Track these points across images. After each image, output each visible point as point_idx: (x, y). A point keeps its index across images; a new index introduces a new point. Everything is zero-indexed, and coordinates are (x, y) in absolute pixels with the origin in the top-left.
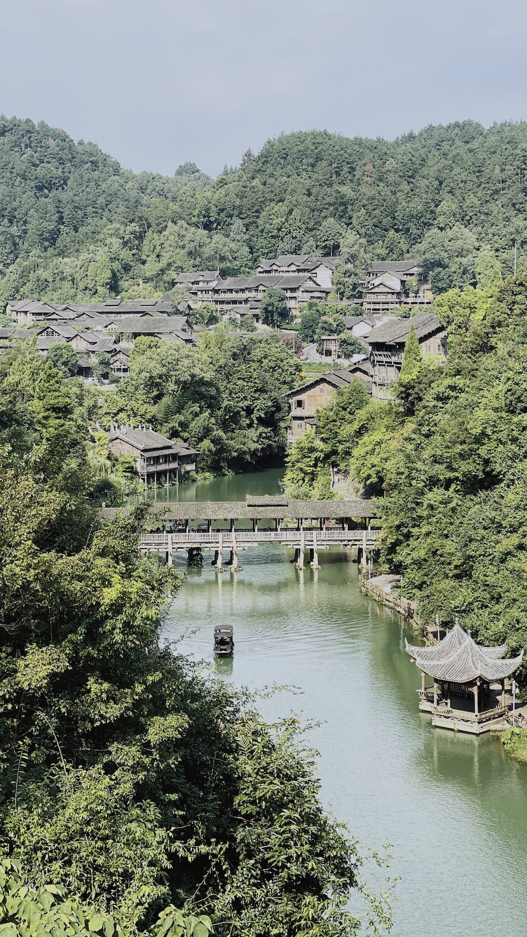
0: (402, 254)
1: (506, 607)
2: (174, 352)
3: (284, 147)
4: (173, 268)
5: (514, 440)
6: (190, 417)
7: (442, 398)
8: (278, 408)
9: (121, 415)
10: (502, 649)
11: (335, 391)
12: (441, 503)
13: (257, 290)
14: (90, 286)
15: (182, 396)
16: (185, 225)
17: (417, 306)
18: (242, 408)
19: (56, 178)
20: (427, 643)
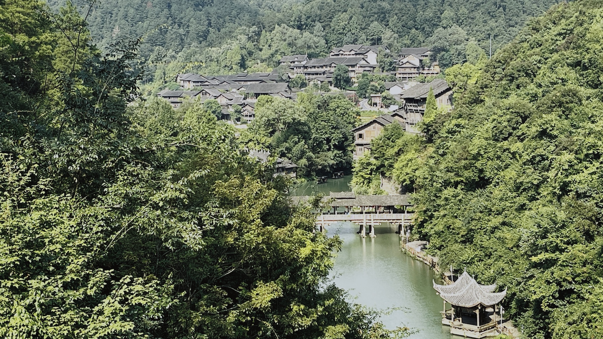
0: (420, 44)
1: (495, 261)
2: (282, 105)
4: (279, 53)
5: (499, 158)
6: (292, 144)
7: (451, 132)
8: (346, 139)
9: (250, 143)
10: (493, 287)
11: (382, 128)
12: (453, 196)
13: (330, 67)
14: (228, 65)
15: (287, 131)
16: (286, 27)
17: (430, 75)
18: (324, 139)
20: (445, 283)
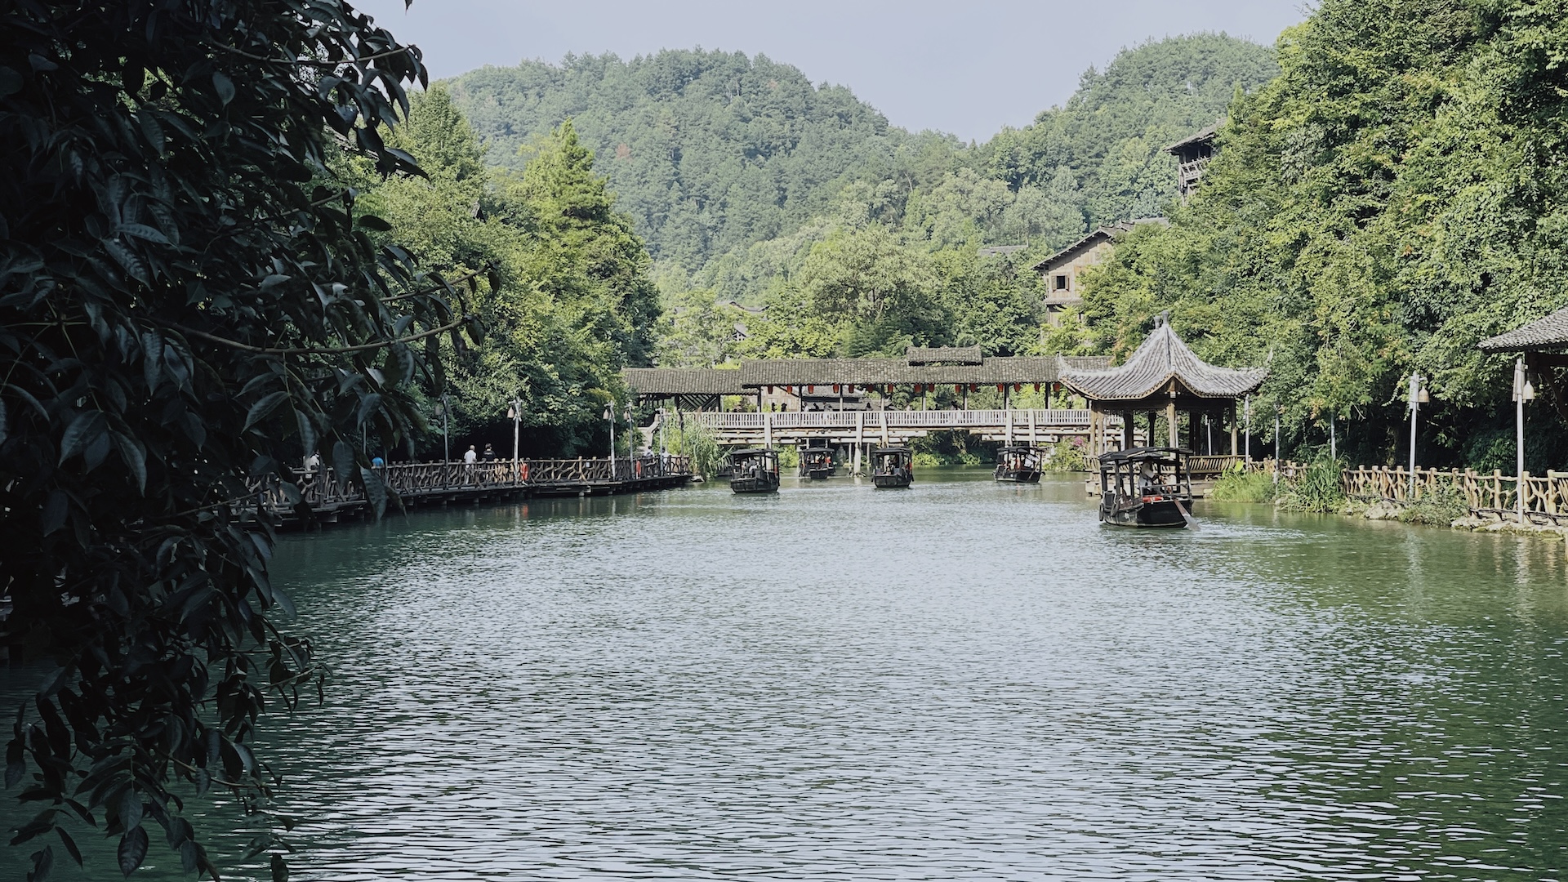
3: (1149, 59)
15: (884, 323)
16: (973, 175)
19: (779, 138)
